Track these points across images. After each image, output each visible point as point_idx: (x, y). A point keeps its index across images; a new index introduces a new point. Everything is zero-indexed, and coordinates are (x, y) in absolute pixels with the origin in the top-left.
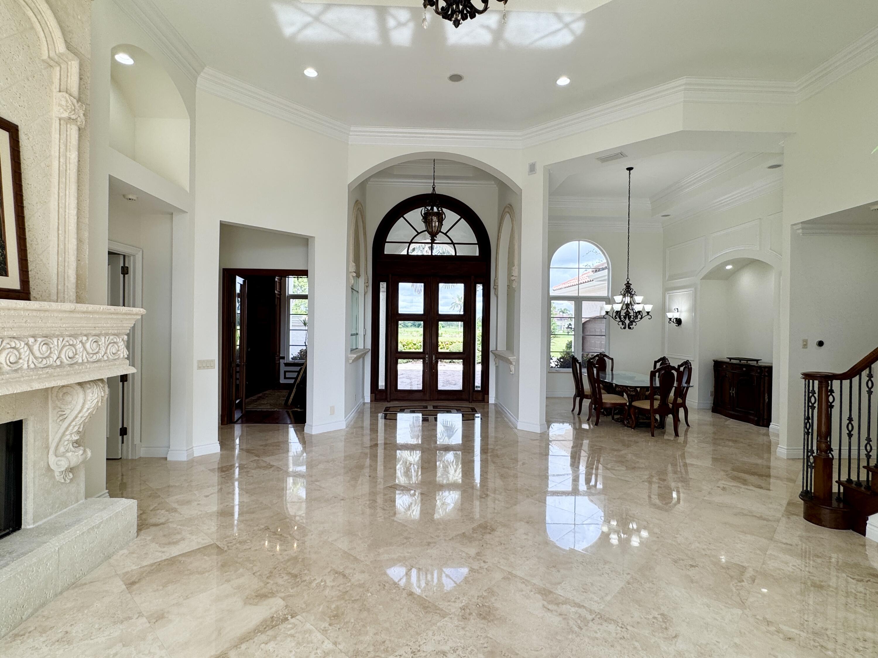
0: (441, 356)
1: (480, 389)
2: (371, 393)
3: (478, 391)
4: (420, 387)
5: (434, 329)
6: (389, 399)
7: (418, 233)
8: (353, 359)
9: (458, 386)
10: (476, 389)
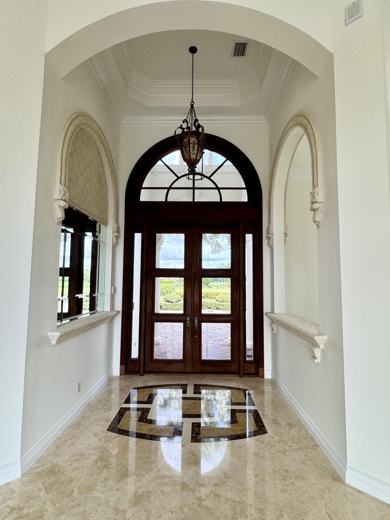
0: (204, 319)
1: (252, 359)
2: (121, 364)
3: (250, 362)
4: (180, 356)
5: (196, 286)
6: (142, 372)
7: (179, 178)
8: (57, 338)
9: (225, 354)
10: (247, 359)
